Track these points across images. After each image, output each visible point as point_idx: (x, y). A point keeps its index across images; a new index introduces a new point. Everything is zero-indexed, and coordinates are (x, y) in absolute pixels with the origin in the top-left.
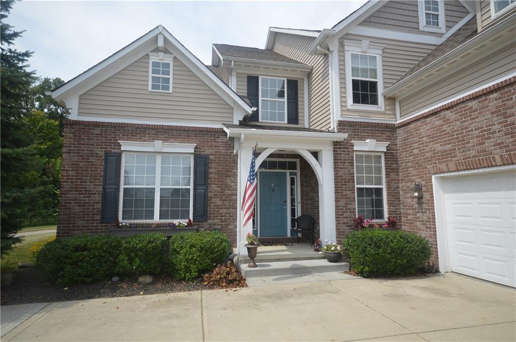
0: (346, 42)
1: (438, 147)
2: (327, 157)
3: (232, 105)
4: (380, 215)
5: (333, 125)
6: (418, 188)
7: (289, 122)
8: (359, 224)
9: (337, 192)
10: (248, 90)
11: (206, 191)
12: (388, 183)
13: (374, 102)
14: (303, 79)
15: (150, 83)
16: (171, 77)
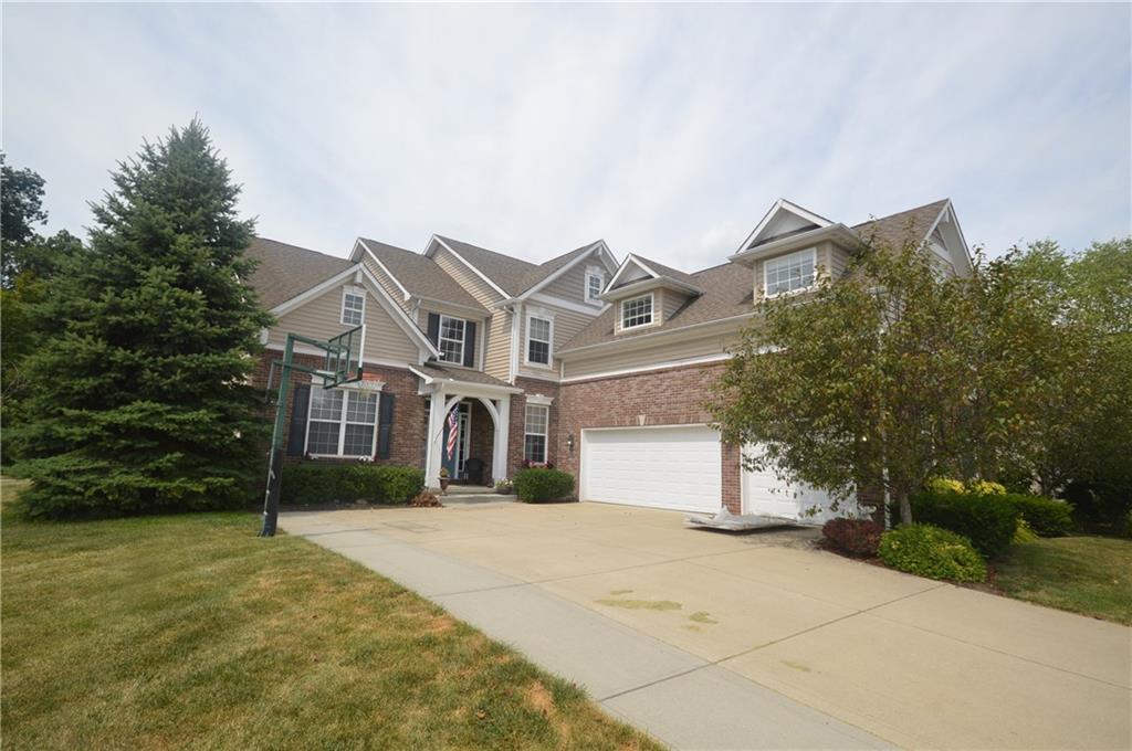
0: (527, 307)
1: (587, 408)
2: (505, 406)
3: (418, 344)
4: (541, 460)
5: (511, 380)
6: (571, 438)
7: (465, 365)
8: (526, 465)
9: (510, 438)
10: (429, 327)
11: (390, 429)
12: (550, 432)
13: (545, 361)
14: (481, 322)
15: (342, 316)
16: (363, 311)
